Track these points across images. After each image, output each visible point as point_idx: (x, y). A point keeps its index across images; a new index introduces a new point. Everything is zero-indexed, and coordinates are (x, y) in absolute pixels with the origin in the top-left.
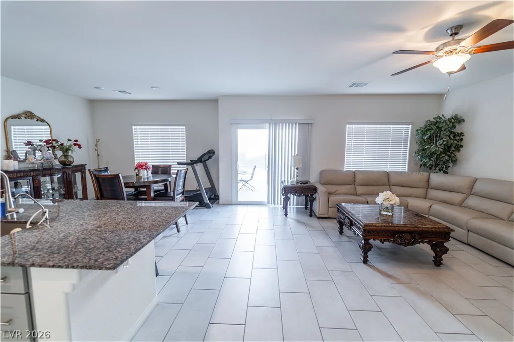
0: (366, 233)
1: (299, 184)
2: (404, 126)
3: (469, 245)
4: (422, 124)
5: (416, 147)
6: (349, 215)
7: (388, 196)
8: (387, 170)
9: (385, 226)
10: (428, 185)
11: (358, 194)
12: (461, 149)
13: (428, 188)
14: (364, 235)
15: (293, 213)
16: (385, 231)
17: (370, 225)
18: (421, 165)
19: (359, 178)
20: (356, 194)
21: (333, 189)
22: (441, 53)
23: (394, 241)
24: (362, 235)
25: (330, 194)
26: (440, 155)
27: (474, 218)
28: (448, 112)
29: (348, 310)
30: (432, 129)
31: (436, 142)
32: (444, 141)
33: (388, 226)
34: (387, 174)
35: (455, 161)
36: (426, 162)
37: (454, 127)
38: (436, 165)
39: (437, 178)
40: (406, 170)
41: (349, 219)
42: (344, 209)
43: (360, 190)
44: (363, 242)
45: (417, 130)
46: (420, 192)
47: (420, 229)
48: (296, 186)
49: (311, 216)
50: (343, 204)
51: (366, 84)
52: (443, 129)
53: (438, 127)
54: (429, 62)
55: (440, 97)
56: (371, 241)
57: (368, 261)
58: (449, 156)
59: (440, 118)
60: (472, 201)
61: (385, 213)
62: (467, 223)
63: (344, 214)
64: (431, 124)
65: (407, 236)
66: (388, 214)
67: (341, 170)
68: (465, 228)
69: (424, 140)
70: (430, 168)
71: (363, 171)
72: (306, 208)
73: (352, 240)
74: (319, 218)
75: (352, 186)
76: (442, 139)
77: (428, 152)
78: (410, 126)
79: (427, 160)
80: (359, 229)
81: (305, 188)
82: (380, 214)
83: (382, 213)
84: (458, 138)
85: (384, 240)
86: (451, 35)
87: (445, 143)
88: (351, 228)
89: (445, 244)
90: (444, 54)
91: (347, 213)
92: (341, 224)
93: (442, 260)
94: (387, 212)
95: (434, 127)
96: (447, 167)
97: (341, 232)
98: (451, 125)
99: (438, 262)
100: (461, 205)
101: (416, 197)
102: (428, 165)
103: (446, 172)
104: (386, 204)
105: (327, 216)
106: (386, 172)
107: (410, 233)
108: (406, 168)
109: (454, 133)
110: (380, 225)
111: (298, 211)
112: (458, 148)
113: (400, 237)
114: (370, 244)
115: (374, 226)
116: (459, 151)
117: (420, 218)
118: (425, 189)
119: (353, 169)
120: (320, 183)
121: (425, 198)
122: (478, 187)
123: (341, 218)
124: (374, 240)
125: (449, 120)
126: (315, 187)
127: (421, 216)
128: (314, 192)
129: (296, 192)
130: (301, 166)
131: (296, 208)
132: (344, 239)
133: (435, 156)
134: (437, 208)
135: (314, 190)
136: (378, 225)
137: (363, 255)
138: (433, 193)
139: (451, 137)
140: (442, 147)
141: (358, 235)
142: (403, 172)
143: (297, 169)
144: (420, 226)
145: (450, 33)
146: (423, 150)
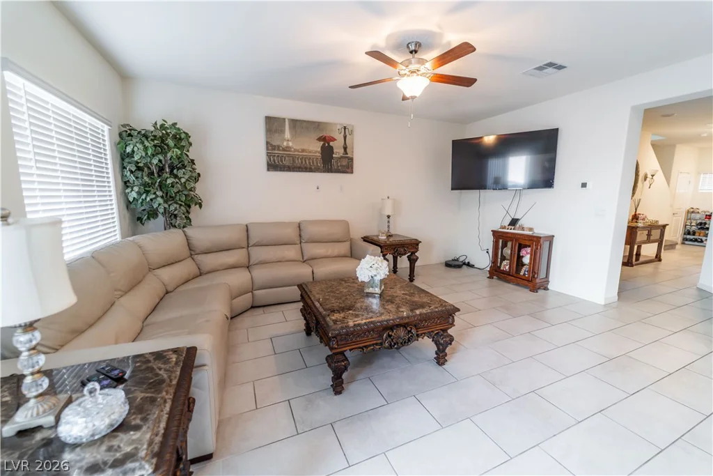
2: (100, 125)
10: (192, 249)
78: (106, 129)
86: (411, 52)
145: (411, 49)
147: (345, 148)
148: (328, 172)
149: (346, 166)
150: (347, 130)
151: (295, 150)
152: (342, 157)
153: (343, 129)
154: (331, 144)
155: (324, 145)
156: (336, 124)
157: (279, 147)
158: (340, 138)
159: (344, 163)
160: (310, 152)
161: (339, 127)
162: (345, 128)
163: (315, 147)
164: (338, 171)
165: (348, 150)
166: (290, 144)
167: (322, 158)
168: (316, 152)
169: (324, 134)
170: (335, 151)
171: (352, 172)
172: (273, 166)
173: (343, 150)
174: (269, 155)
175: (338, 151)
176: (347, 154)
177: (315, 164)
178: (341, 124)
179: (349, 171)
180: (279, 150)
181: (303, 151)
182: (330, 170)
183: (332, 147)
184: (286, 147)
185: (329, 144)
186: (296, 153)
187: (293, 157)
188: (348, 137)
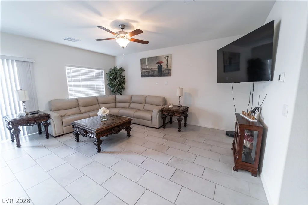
0: (97, 135)
1: (29, 116)
2: (101, 71)
3: (135, 124)
4: (108, 71)
5: (108, 82)
6: (84, 127)
7: (104, 110)
8: (96, 96)
9: (107, 127)
10: (116, 101)
11: (82, 113)
12: (125, 83)
13: (116, 102)
14: (97, 136)
15: (26, 141)
16: (107, 130)
17: (99, 129)
18: (111, 91)
19: (81, 103)
20: (81, 113)
21: (63, 113)
22: (119, 36)
23: (112, 133)
24: (96, 137)
25: (62, 117)
26: (118, 86)
27: (135, 112)
28: (118, 65)
29: (100, 185)
30: (113, 73)
31: (116, 80)
32: (119, 79)
33: (108, 127)
34: (97, 98)
35: (123, 88)
36: (114, 90)
37: (121, 73)
38: (117, 91)
39: (119, 97)
40: (105, 95)
41: (84, 130)
42: (79, 125)
43: (83, 109)
44: (97, 140)
45: (107, 74)
46: (113, 105)
47: (121, 123)
48: (26, 117)
49: (48, 138)
50: (76, 121)
51: (77, 41)
52: (118, 74)
53: (116, 73)
54: (114, 38)
55: (114, 57)
56: (101, 138)
57: (101, 150)
58: (122, 86)
59: (116, 68)
60: (133, 105)
61: (104, 120)
62: (133, 115)
63: (78, 128)
64: (112, 71)
65: (117, 128)
66: (105, 120)
67: (66, 98)
68: (133, 117)
69: (111, 78)
70: (115, 93)
71: (83, 97)
72: (40, 133)
73: (87, 142)
74: (56, 137)
75: (77, 108)
76: (118, 78)
77: (113, 85)
78: (103, 71)
79: (114, 89)
80: (93, 134)
81: (38, 117)
82: (102, 121)
83: (102, 120)
84: (123, 78)
85: (107, 135)
86: (121, 29)
87: (119, 80)
88: (87, 135)
89: (130, 126)
90: (120, 37)
91: (82, 127)
92: (77, 135)
93: (130, 134)
94: (104, 119)
95: (114, 72)
96: (121, 92)
97: (78, 140)
98: (120, 72)
99: (129, 136)
100: (129, 108)
101: (112, 108)
102: (114, 91)
103: (121, 94)
104: (104, 115)
105: (63, 133)
106: (95, 96)
107: (118, 126)
108: (105, 94)
109: (122, 76)
110: (104, 127)
111: (32, 139)
112: (124, 82)
113: (114, 130)
114: (101, 140)
115: (101, 129)
116: (124, 84)
117: (119, 118)
118: (115, 103)
119: (76, 97)
120: (50, 110)
121: (116, 107)
122: (133, 99)
123: (77, 131)
124: (102, 137)
125: (119, 69)
126: (47, 114)
127: (119, 117)
128: (47, 118)
129: (28, 123)
130: (28, 99)
131: (29, 136)
132: (81, 144)
133: (116, 87)
134: (122, 111)
135: (48, 117)
136: (103, 128)
137: (97, 148)
138: (119, 104)
139: (121, 77)
140: (119, 82)
141: (93, 138)
142: (103, 95)
143: (24, 102)
144: (121, 122)
145: (121, 27)
146: (111, 83)
147: (167, 65)
148: (160, 76)
149: (168, 73)
150: (168, 57)
151: (149, 69)
152: (166, 69)
153: (166, 57)
154: (162, 64)
155: (159, 65)
156: (163, 56)
157: (144, 68)
158: (165, 61)
159: (167, 71)
160: (154, 69)
161: (165, 56)
162: (167, 56)
163: (156, 67)
164: (164, 76)
165: (168, 66)
166: (147, 67)
167: (158, 71)
168: (156, 69)
169: (159, 61)
170: (163, 67)
171: (171, 76)
172: (143, 76)
173: (166, 66)
174: (142, 72)
175: (164, 67)
176: (168, 67)
177: (156, 73)
178: (165, 55)
179: (169, 75)
180: (144, 70)
181: (152, 69)
182: (161, 75)
183: (162, 66)
184: (146, 68)
185: (160, 65)
186: (150, 70)
187: (148, 72)
188: (169, 60)
